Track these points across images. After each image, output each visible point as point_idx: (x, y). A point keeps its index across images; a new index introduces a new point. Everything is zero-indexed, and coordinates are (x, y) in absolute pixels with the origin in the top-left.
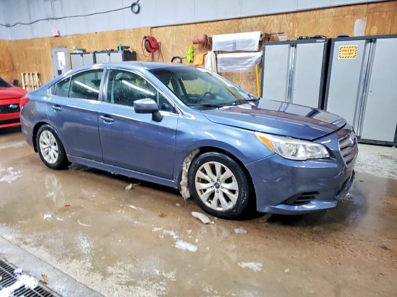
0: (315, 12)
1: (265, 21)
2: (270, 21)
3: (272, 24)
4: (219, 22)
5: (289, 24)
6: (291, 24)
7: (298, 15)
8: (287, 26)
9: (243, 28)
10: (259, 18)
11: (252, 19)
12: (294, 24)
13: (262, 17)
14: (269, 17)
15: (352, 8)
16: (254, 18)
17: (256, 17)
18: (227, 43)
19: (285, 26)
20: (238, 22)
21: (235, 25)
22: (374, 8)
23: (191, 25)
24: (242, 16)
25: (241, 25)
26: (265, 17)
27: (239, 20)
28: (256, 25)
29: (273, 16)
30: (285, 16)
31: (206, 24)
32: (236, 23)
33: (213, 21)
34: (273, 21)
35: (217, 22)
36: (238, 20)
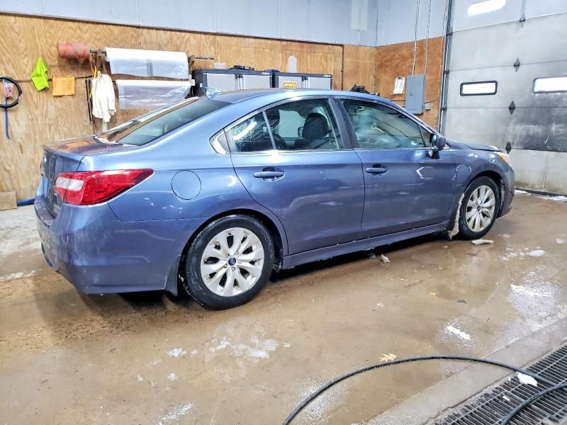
0: (236, 39)
1: (178, 38)
2: (185, 40)
3: (188, 44)
4: (100, 26)
5: (210, 48)
6: (212, 48)
7: (218, 38)
8: (208, 49)
9: (145, 42)
10: (168, 32)
11: (158, 31)
12: (215, 48)
13: (174, 33)
14: (183, 34)
15: (269, 42)
16: (162, 32)
17: (164, 29)
18: (136, 64)
19: (205, 50)
20: (136, 32)
21: (132, 36)
22: (286, 46)
23: (35, 20)
24: (142, 25)
25: (142, 38)
26: (178, 33)
27: (138, 30)
28: (165, 41)
29: (188, 34)
30: (203, 36)
31: (70, 24)
32: (133, 33)
33: (87, 22)
34: (188, 40)
35: (95, 25)
36: (135, 29)
